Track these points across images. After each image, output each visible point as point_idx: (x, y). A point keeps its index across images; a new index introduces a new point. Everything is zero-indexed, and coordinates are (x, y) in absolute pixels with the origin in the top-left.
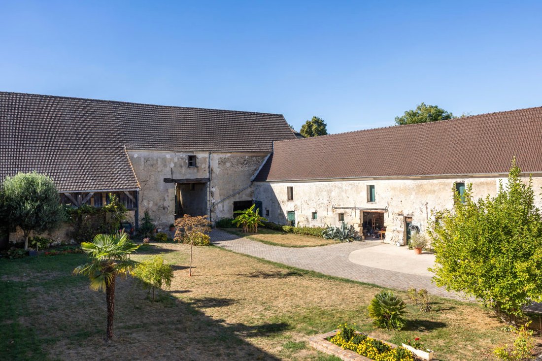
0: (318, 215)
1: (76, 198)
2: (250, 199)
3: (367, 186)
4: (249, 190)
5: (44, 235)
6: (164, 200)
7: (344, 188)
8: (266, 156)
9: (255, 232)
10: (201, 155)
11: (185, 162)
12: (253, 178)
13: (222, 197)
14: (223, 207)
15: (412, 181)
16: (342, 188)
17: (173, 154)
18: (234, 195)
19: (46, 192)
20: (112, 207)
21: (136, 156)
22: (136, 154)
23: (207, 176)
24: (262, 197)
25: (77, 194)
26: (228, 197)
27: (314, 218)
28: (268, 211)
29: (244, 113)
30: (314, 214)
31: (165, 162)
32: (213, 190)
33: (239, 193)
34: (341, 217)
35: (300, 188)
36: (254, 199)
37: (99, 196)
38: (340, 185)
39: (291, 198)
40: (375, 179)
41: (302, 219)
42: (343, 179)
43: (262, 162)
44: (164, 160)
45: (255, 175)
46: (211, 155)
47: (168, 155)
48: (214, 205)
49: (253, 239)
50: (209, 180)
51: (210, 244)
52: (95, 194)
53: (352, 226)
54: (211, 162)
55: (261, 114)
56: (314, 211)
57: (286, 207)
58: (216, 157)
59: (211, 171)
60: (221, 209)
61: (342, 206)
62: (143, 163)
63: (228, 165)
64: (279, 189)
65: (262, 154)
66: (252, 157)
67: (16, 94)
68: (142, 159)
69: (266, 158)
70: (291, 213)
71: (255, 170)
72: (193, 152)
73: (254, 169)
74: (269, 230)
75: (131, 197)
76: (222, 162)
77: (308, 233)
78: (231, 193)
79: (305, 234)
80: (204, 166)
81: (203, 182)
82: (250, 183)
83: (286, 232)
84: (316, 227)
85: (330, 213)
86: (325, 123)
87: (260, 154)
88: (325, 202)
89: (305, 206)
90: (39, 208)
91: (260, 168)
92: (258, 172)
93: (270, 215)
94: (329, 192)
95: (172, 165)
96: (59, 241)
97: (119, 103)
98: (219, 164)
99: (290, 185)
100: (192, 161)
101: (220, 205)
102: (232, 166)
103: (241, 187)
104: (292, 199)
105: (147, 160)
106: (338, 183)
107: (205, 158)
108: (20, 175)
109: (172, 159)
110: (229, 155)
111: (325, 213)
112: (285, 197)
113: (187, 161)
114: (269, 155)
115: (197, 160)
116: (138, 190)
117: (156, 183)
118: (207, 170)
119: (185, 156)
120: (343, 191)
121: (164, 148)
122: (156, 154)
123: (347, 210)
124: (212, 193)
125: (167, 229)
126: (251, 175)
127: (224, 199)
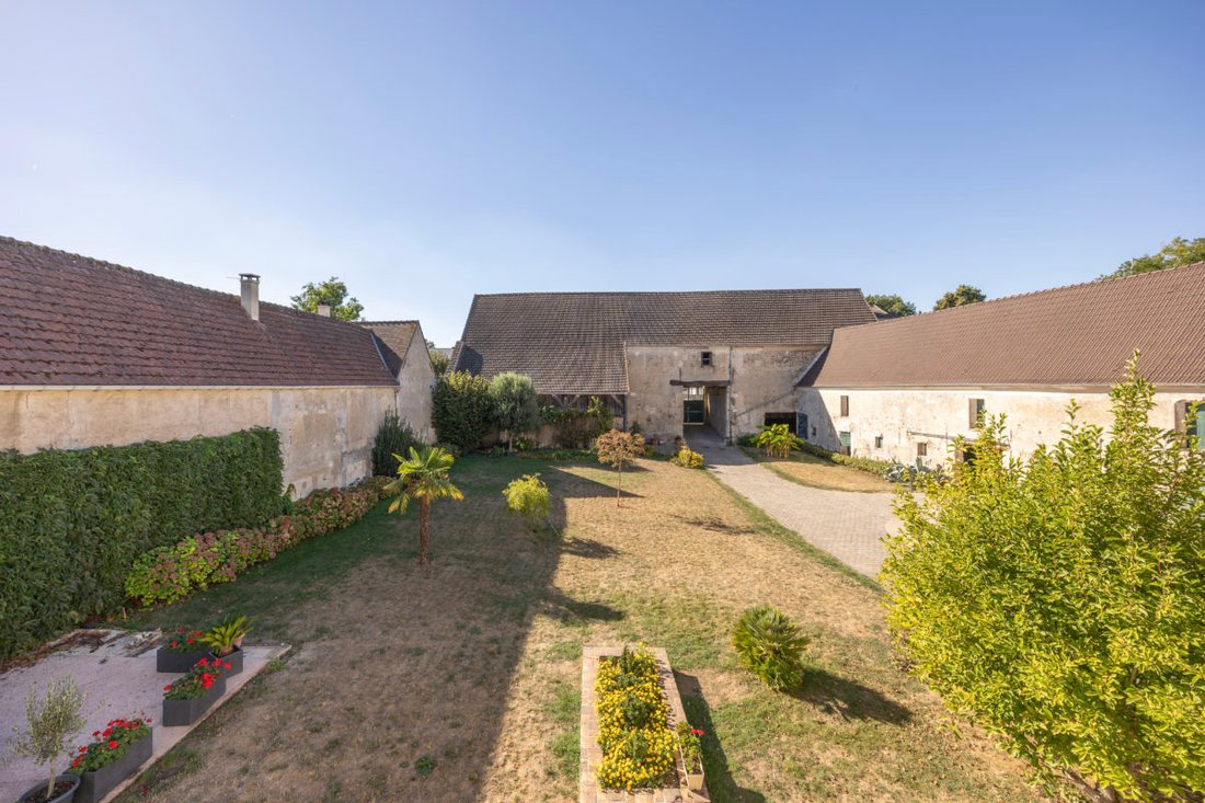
0: (883, 442)
1: (563, 399)
2: (791, 411)
3: (970, 400)
4: (790, 397)
5: (531, 436)
6: (670, 406)
7: (928, 402)
8: (820, 350)
9: (783, 457)
10: (719, 351)
11: (697, 361)
12: (797, 381)
13: (749, 407)
14: (749, 419)
15: (1066, 394)
16: (924, 401)
17: (682, 350)
18: (766, 404)
19: (521, 394)
20: (595, 411)
21: (637, 354)
22: (637, 351)
23: (727, 377)
24: (807, 409)
25: (564, 396)
26: (757, 407)
27: (879, 445)
28: (815, 429)
29: (793, 291)
30: (879, 440)
31: (672, 361)
32: (735, 396)
33: (774, 402)
34: (922, 448)
35: (859, 398)
36: (797, 411)
37: (586, 400)
38: (922, 397)
39: (845, 413)
40: (984, 388)
41: (861, 446)
42: (926, 387)
43: (813, 359)
44: (671, 357)
45: (800, 378)
46: (734, 351)
47: (675, 352)
48: (735, 416)
49: (770, 468)
50: (729, 382)
51: (701, 468)
52: (581, 396)
53: (939, 467)
54: (733, 360)
55: (822, 291)
56: (879, 436)
57: (840, 425)
58: (740, 353)
59: (732, 372)
60: (746, 421)
61: (924, 432)
62: (645, 362)
63: (758, 363)
64: (830, 398)
65: (813, 348)
66: (795, 352)
67: (516, 295)
68: (645, 358)
69: (820, 354)
70: (846, 434)
71: (801, 370)
72: (707, 348)
73: (796, 369)
74: (810, 457)
75: (619, 401)
76: (749, 360)
77: (865, 468)
78: (762, 401)
79: (860, 468)
80: (724, 365)
81: (723, 385)
82: (791, 389)
83: (834, 463)
84: (880, 460)
85: (904, 440)
86: (982, 293)
87: (808, 348)
88: (896, 421)
89: (865, 426)
90: (514, 409)
91: (809, 367)
92: (805, 373)
93: (818, 436)
94: (903, 407)
95: (681, 364)
96: (543, 444)
97: (630, 294)
98: (745, 362)
99: (845, 393)
100: (707, 359)
101: (745, 417)
102: (764, 365)
103: (777, 394)
104: (847, 415)
105: (650, 358)
106: (917, 393)
107: (725, 355)
108: (502, 375)
109: (680, 357)
110: (761, 349)
111: (895, 441)
112: (839, 412)
113: (700, 359)
114: (825, 348)
115: (714, 358)
116: (626, 393)
117: (661, 386)
118: (727, 370)
119: (697, 352)
120: (925, 407)
121: (672, 343)
122: (661, 351)
123: (932, 439)
124: (733, 400)
125: (673, 441)
126: (793, 377)
127: (751, 409)
